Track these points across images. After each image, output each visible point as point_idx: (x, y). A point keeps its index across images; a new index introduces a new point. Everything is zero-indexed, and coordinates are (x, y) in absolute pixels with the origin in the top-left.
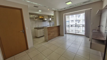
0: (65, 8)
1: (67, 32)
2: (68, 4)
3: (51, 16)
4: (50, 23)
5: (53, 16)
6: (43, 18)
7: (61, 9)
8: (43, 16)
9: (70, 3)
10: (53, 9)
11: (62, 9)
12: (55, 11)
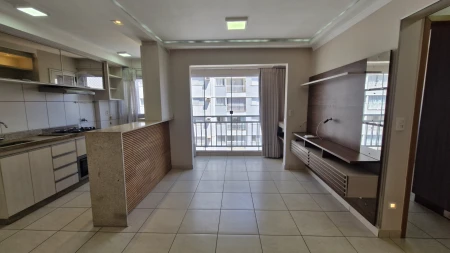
0: (198, 42)
1: (198, 149)
2: (232, 26)
3: (104, 63)
4: (95, 103)
7: (181, 42)
8: (30, 55)
9: (241, 25)
10: (144, 26)
11: (186, 42)
12: (147, 43)
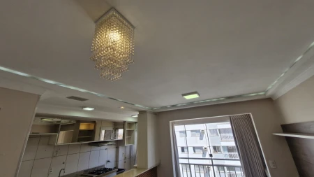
0: (173, 106)
2: (188, 97)
3: (125, 122)
4: (117, 148)
5: (130, 124)
6: (92, 127)
7: (163, 108)
8: (94, 122)
10: (137, 105)
11: (166, 107)
12: (142, 113)
